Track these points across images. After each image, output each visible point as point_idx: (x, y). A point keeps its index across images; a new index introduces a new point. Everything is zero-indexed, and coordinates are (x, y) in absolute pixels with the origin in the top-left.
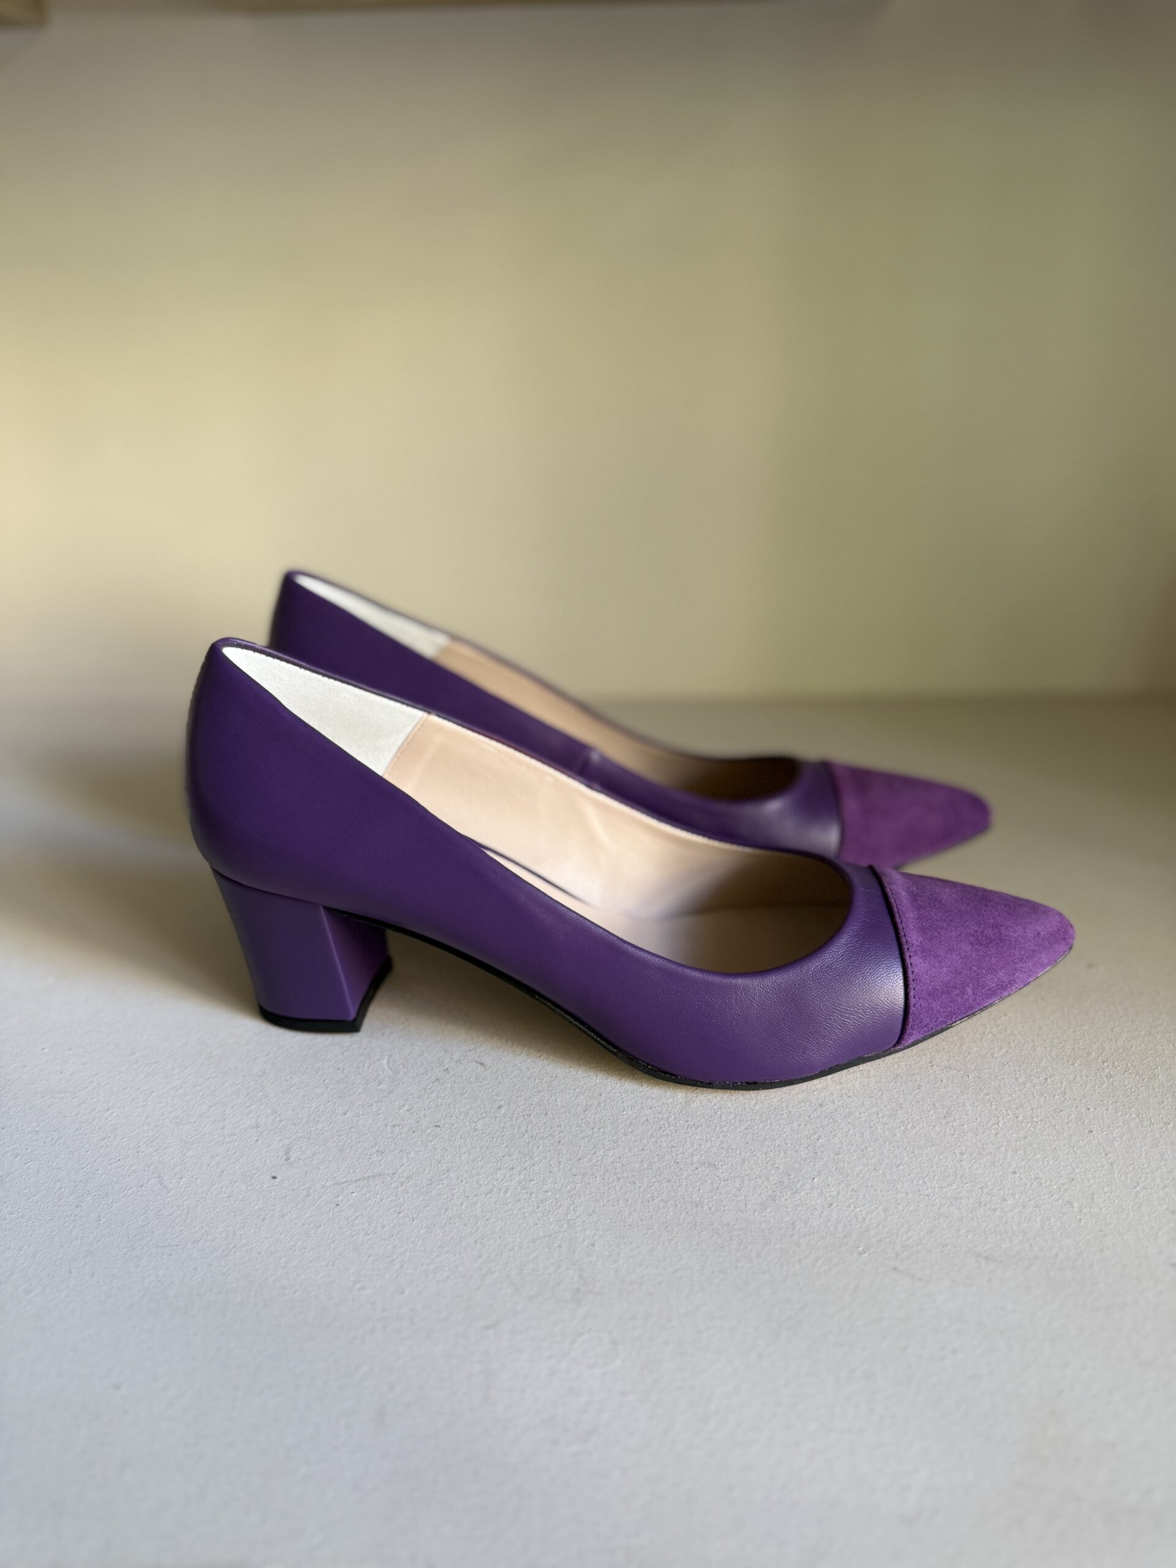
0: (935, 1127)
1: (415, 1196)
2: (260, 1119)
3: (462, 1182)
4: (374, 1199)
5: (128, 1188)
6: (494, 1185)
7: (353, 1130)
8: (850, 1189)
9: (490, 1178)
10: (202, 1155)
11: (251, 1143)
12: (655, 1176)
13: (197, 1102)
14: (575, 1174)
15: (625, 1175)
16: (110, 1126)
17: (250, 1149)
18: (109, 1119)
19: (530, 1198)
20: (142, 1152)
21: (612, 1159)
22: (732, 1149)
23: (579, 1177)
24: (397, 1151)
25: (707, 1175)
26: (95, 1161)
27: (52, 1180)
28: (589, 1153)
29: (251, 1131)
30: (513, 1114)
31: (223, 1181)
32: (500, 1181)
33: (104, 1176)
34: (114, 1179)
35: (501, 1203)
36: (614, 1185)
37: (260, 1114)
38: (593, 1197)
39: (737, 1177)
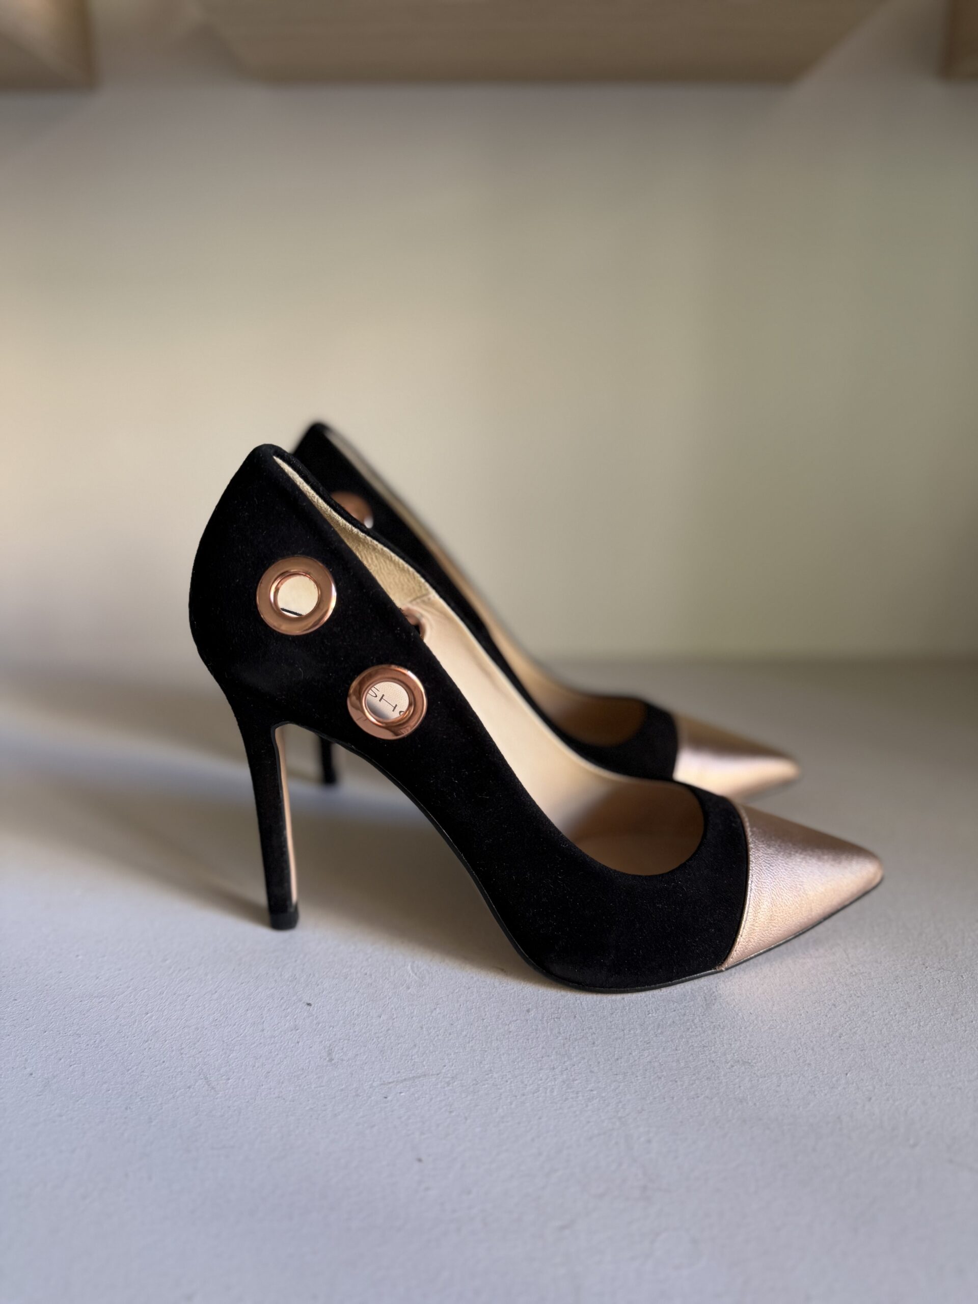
0: (946, 1023)
1: (463, 1096)
2: (297, 1021)
3: (507, 1081)
4: (424, 1099)
5: (175, 1090)
6: (538, 1085)
7: (390, 1032)
8: (884, 1083)
9: (534, 1078)
10: (245, 1057)
11: (292, 1045)
12: (694, 1074)
13: (233, 1006)
14: (615, 1073)
15: (664, 1073)
16: (151, 1029)
17: (292, 1051)
18: (149, 1022)
19: (577, 1097)
20: (186, 1054)
21: (649, 1059)
22: (762, 1047)
23: (621, 1076)
24: (437, 1052)
25: (743, 1073)
26: (140, 1063)
27: (98, 1082)
28: (625, 1053)
29: (289, 1033)
30: (543, 1018)
31: (270, 1082)
32: (543, 1081)
33: (150, 1077)
34: (161, 1081)
35: (549, 1102)
36: (656, 1083)
37: (297, 1017)
38: (638, 1095)
39: (773, 1073)
